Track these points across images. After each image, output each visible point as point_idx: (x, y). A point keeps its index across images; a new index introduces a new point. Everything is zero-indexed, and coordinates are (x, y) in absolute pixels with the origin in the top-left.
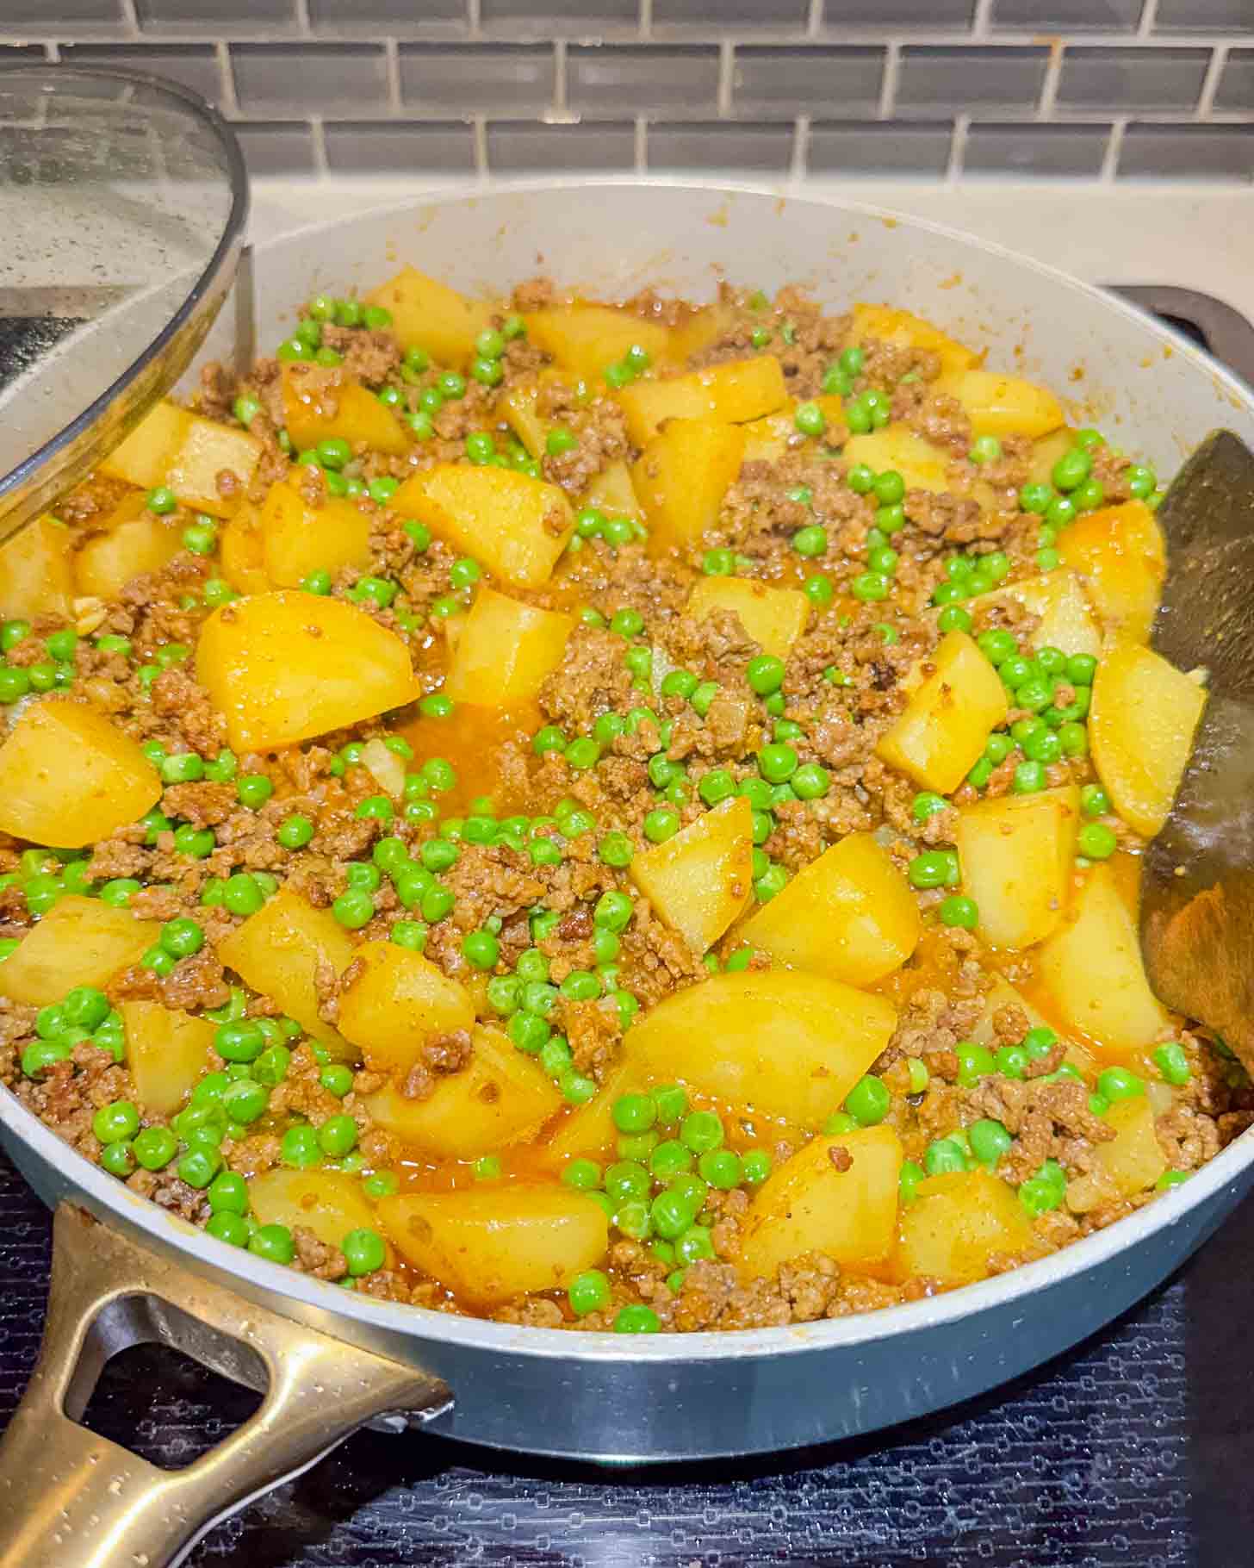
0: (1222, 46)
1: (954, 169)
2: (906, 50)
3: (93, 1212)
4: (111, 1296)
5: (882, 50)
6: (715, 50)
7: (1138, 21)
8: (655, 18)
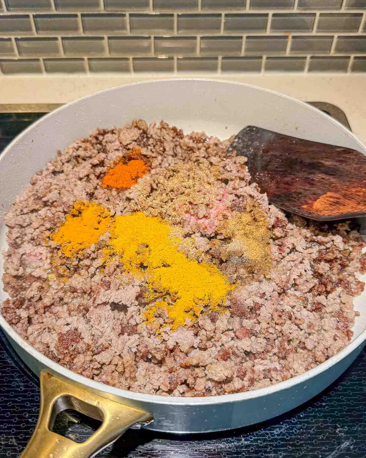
0: (336, 35)
1: (263, 70)
2: (248, 37)
3: (51, 373)
4: (58, 396)
5: (241, 38)
6: (195, 38)
7: (312, 29)
8: (178, 29)
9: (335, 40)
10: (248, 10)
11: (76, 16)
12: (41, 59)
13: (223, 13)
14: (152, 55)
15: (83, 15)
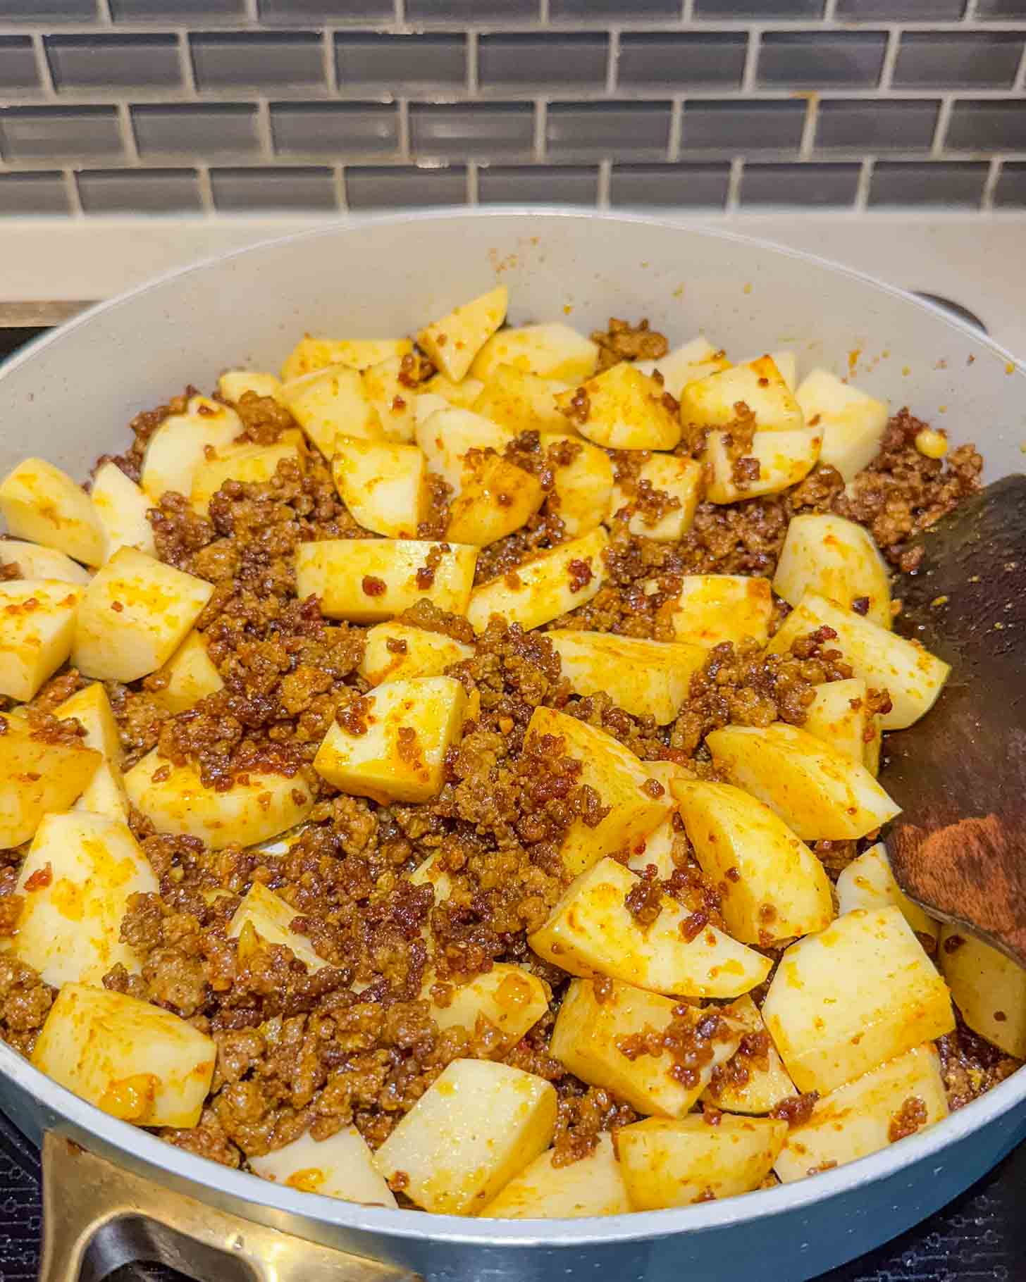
0: (948, 97)
1: (733, 202)
2: (689, 104)
3: (79, 1140)
5: (668, 105)
6: (531, 106)
7: (878, 78)
8: (481, 79)
9: (946, 113)
10: (688, 22)
11: (173, 39)
12: (68, 170)
13: (615, 29)
14: (402, 157)
15: (192, 37)
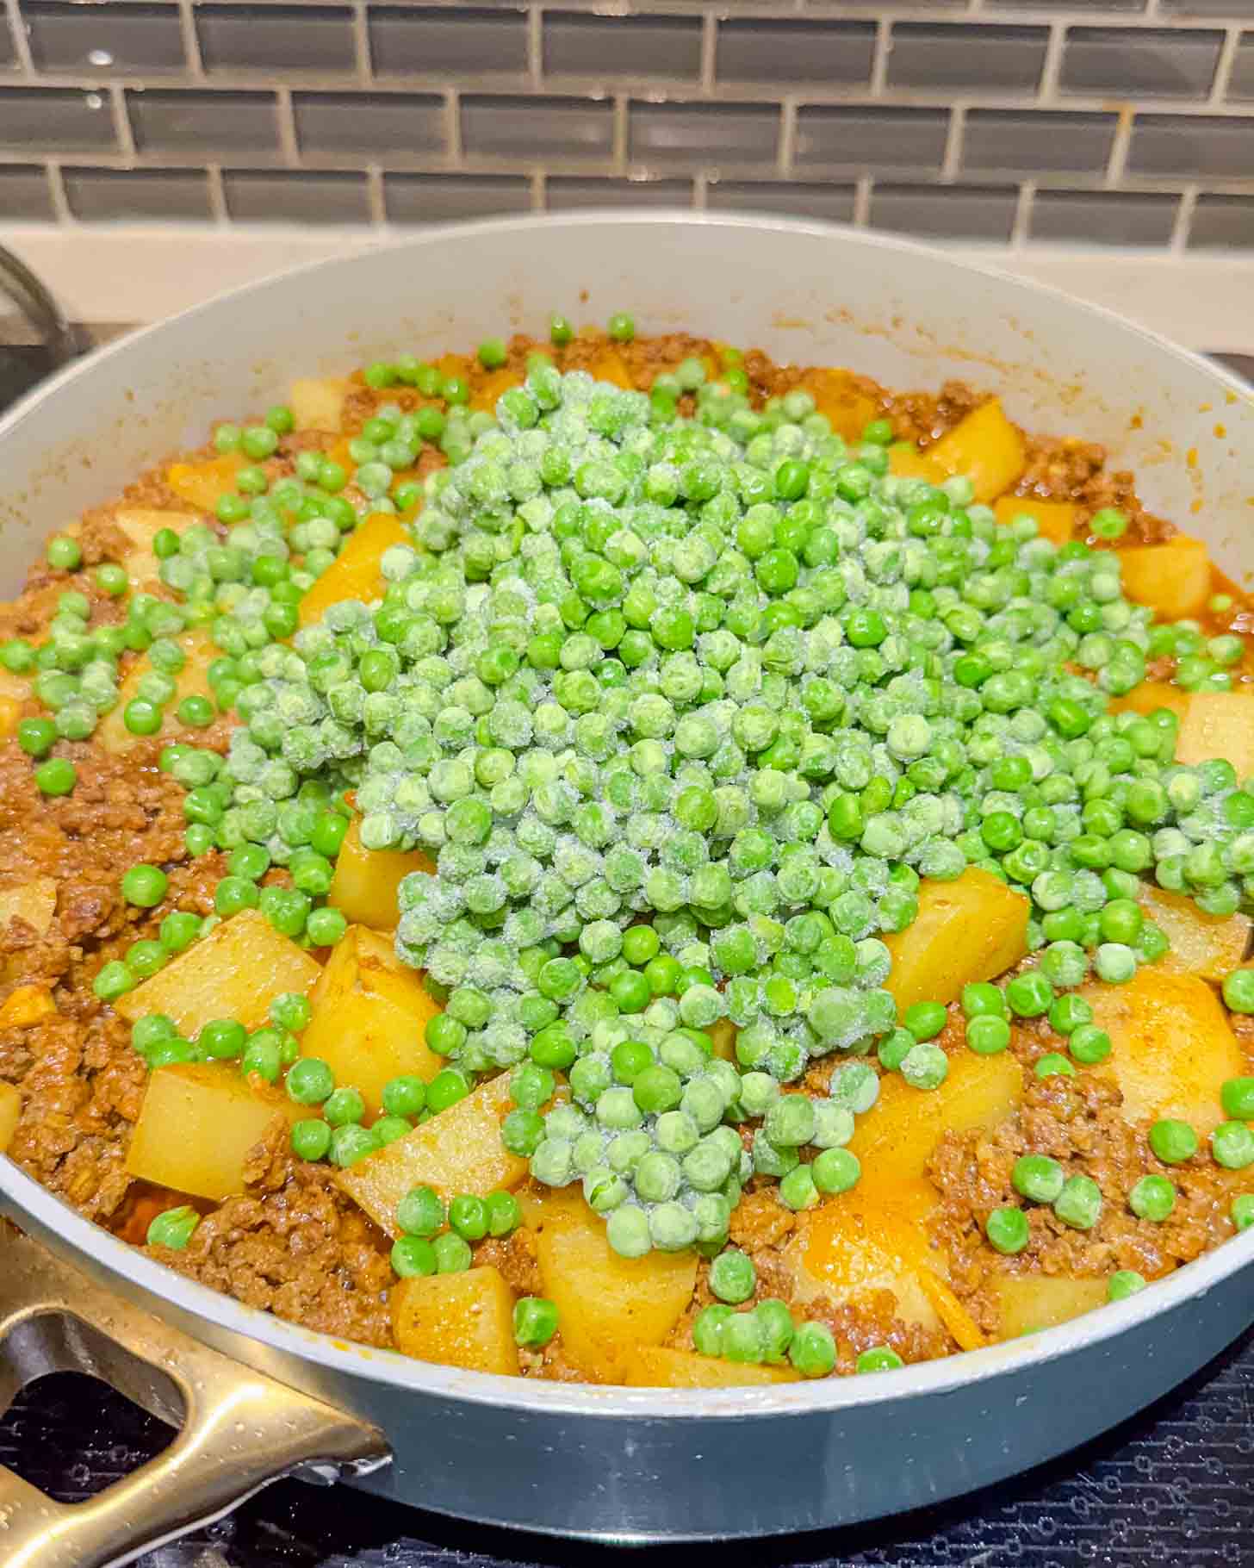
1: (1019, 236)
2: (972, 113)
5: (945, 113)
6: (776, 108)
7: (1209, 88)
8: (719, 74)
10: (976, 11)
11: (348, 12)
12: (214, 168)
13: (886, 17)
14: (616, 167)
15: (372, 11)
